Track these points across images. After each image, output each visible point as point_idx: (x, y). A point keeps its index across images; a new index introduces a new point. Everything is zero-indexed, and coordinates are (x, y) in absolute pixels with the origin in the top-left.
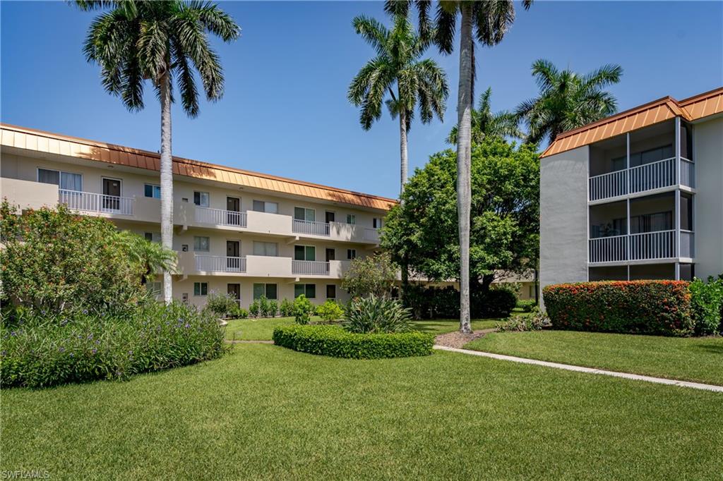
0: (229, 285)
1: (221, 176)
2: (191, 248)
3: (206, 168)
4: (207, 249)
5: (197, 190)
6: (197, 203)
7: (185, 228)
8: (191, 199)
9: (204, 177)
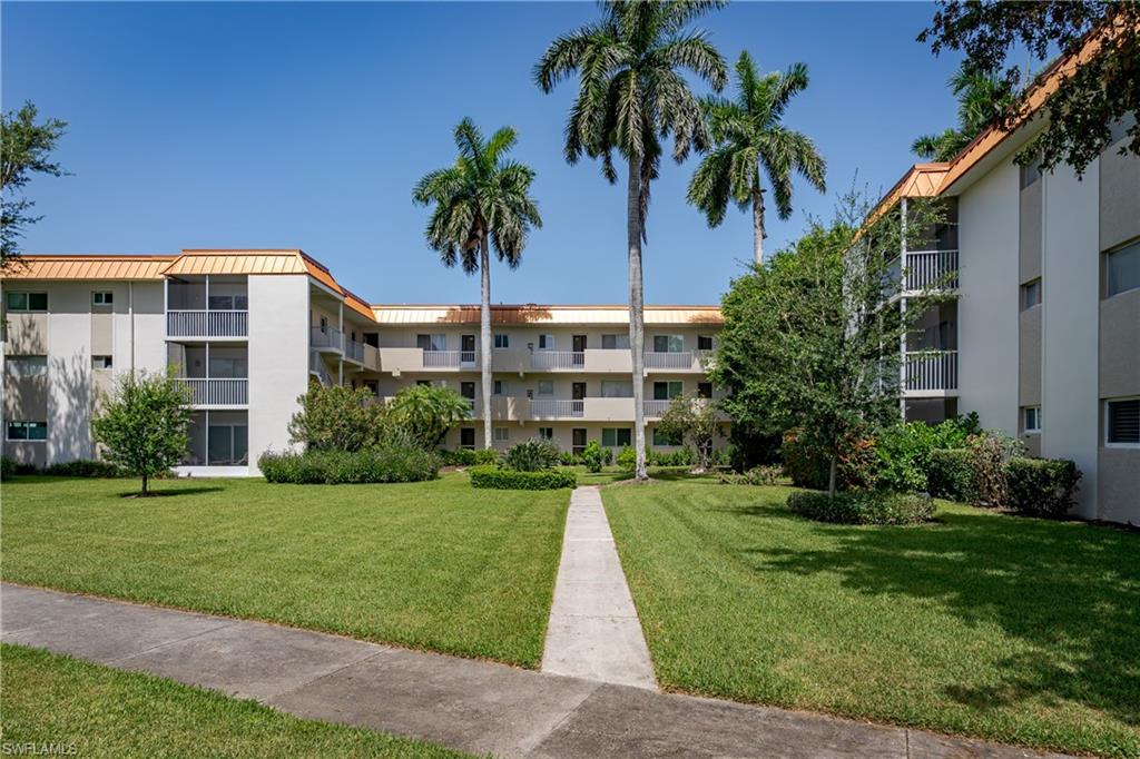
0: (574, 430)
1: (559, 317)
2: (535, 393)
3: (543, 310)
4: (552, 392)
5: (542, 333)
6: (542, 345)
7: (521, 374)
8: (537, 343)
9: (541, 321)
